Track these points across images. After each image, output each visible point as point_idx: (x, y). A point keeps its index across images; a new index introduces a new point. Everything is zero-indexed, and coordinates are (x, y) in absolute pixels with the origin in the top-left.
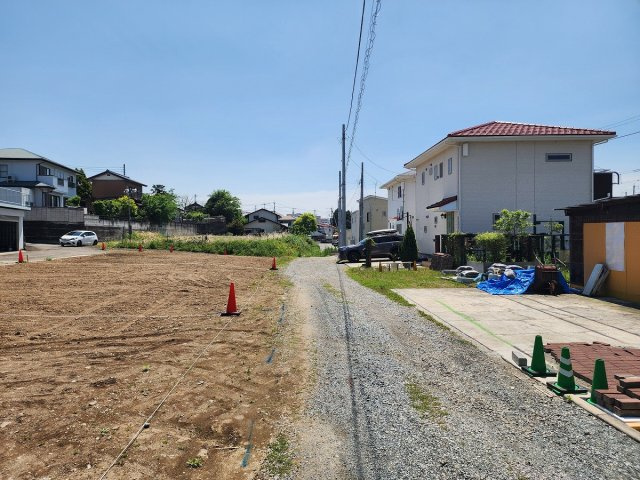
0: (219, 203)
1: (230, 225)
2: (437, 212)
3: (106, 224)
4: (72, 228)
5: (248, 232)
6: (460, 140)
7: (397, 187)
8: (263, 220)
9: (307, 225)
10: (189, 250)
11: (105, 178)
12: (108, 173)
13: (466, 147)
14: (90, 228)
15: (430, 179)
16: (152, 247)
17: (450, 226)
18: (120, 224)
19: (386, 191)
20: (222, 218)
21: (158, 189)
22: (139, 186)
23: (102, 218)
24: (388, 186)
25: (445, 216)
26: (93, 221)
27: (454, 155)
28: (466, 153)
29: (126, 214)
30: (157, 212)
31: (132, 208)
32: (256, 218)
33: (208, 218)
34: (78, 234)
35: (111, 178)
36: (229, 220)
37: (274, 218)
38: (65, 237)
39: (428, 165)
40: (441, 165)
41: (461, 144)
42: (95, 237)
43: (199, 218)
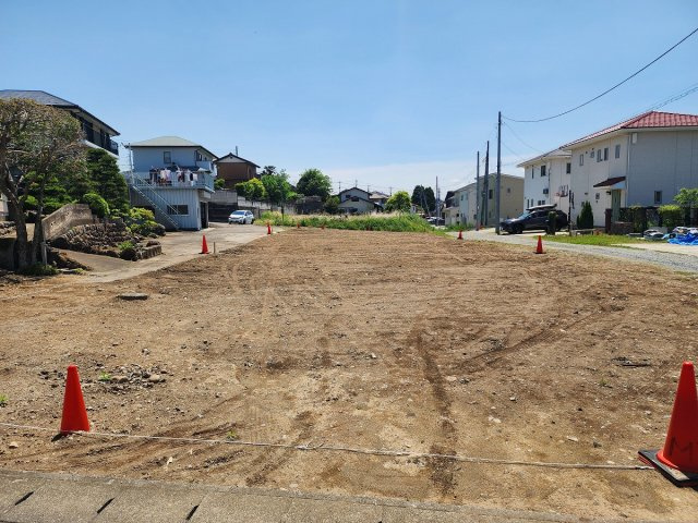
0: (312, 182)
1: (325, 204)
3: (249, 204)
4: (234, 208)
5: (341, 212)
6: (629, 129)
7: (541, 167)
8: (356, 199)
9: (402, 202)
11: (229, 160)
12: (231, 155)
13: (635, 136)
15: (590, 161)
16: (304, 224)
17: (617, 202)
18: (256, 205)
19: (523, 170)
20: (317, 198)
21: (270, 170)
22: (254, 166)
23: (247, 199)
24: (528, 165)
25: (610, 193)
26: (242, 202)
27: (624, 144)
28: (635, 141)
29: (255, 196)
30: (275, 194)
31: (260, 189)
32: (348, 197)
33: (303, 199)
34: (242, 213)
35: (234, 160)
36: (324, 200)
37: (365, 197)
38: (232, 216)
39: (588, 149)
40: (606, 150)
41: (631, 135)
42: (252, 216)
43: (295, 198)
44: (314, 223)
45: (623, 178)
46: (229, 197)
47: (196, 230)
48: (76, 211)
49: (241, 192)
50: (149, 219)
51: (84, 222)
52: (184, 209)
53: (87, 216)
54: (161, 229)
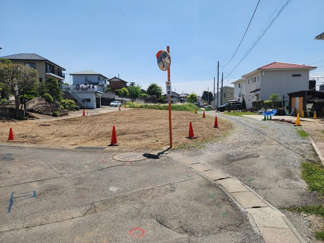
0: (153, 89)
1: (159, 99)
2: (253, 94)
3: (120, 99)
4: (113, 100)
5: (166, 102)
6: (260, 70)
7: (238, 84)
8: (172, 97)
9: (193, 98)
10: (154, 109)
11: (114, 80)
12: (115, 78)
13: (264, 72)
14: (117, 100)
15: (251, 82)
16: (141, 107)
17: (258, 99)
18: (124, 99)
19: (233, 85)
20: (155, 96)
21: (132, 84)
22: (126, 83)
23: (120, 96)
24: (235, 83)
25: (256, 95)
26: (117, 98)
27: (259, 75)
28: (263, 74)
29: (125, 95)
30: (134, 94)
31: (126, 92)
33: (149, 96)
34: (116, 102)
35: (117, 80)
36: (158, 97)
37: (177, 96)
38: (111, 103)
39: (250, 78)
40: (255, 78)
41: (262, 72)
42: (120, 104)
43: (145, 96)
44: (146, 107)
45: (260, 89)
46: (111, 95)
47: (93, 108)
48: (39, 100)
49: (117, 93)
50: (73, 104)
51: (42, 104)
52: (89, 100)
53: (44, 102)
54: (78, 108)
